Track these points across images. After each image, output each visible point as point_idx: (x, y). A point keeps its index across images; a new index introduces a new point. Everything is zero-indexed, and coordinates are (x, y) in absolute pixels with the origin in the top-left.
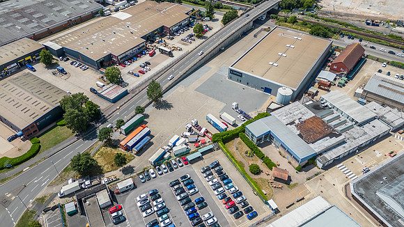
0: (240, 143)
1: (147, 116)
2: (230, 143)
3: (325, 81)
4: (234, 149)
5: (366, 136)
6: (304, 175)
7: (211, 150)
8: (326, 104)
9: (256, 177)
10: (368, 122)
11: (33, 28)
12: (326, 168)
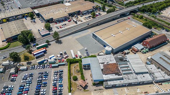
0: (78, 65)
1: (50, 45)
2: (74, 64)
3: (136, 48)
4: (73, 67)
5: (136, 80)
6: (95, 88)
7: (64, 65)
8: (126, 59)
9: (74, 82)
10: (142, 73)
11: (35, 4)
12: (106, 88)
